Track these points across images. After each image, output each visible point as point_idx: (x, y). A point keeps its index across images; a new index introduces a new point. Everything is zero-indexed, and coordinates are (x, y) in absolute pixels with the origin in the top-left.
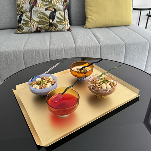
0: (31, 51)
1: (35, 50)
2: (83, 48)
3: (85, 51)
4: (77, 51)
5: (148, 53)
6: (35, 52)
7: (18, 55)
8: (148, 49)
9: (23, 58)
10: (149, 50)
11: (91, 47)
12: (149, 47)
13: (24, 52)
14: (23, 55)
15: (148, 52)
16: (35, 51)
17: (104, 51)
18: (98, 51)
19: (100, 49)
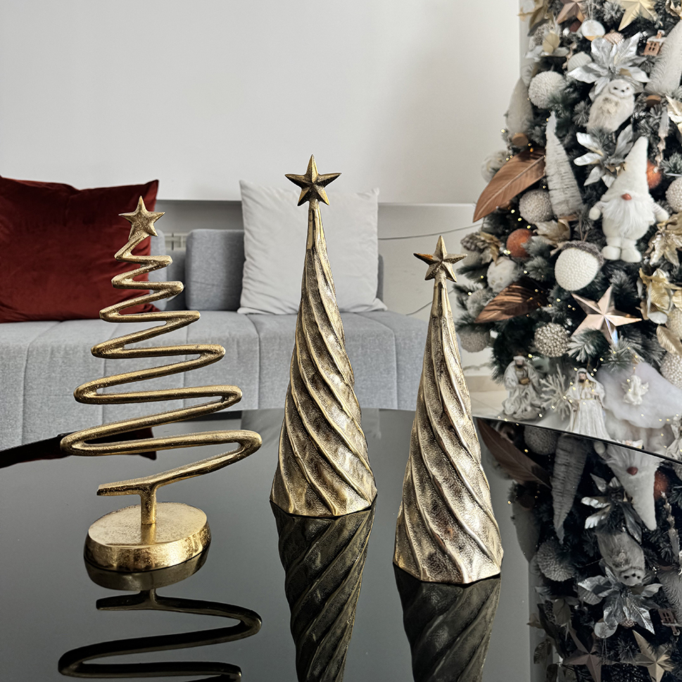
0: (53, 347)
1: (63, 346)
5: (397, 361)
6: (62, 353)
7: (10, 360)
8: (394, 349)
9: (23, 369)
10: (397, 354)
11: (233, 341)
12: (396, 345)
13: (32, 352)
14: (27, 360)
15: (395, 359)
16: (65, 349)
17: (269, 353)
18: (251, 351)
19: (258, 347)
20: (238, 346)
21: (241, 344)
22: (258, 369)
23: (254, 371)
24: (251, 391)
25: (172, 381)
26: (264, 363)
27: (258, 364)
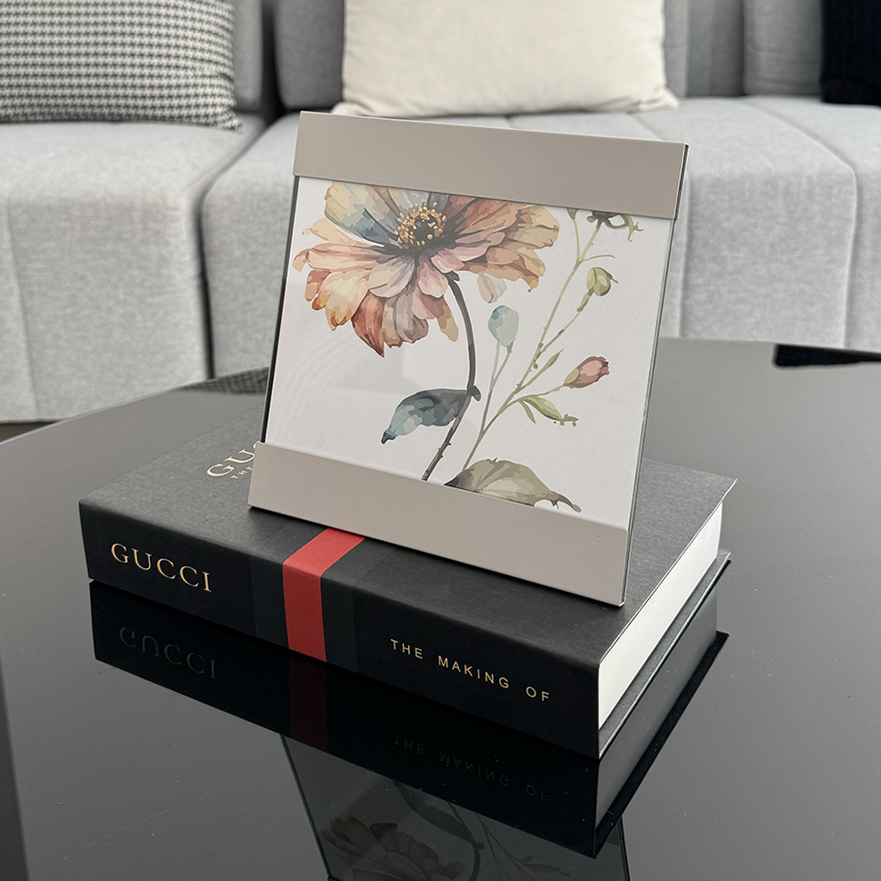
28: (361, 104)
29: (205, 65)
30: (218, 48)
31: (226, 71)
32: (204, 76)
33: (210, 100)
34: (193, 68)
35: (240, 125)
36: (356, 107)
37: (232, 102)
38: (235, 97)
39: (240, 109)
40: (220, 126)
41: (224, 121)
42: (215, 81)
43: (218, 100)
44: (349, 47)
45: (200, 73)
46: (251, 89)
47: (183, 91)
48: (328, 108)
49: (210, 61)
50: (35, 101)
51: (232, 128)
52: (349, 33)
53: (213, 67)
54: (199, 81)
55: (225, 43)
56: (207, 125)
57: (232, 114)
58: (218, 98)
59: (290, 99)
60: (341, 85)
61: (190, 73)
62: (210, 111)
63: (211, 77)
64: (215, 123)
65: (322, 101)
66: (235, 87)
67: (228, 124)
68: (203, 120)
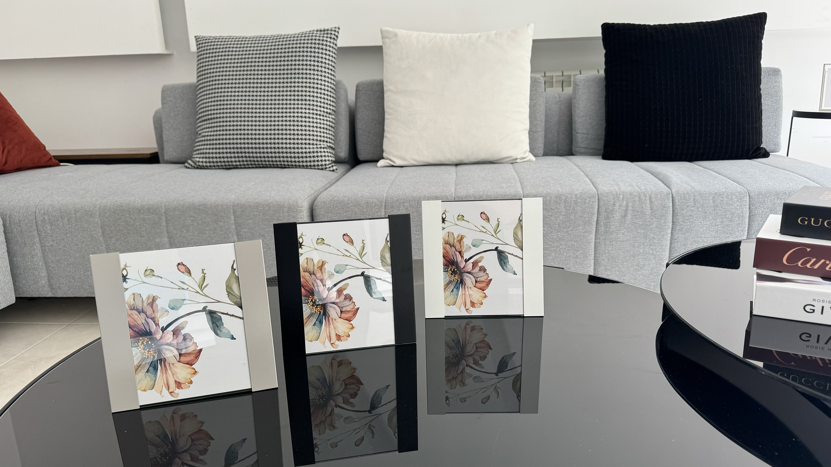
2: (621, 196)
3: (627, 206)
4: (601, 204)
11: (645, 196)
17: (683, 210)
18: (664, 207)
19: (671, 203)
20: (651, 202)
21: (653, 200)
22: (671, 224)
23: (667, 227)
24: (662, 246)
25: (585, 232)
26: (677, 219)
27: (671, 220)
28: (390, 160)
29: (322, 143)
30: (328, 135)
31: (331, 145)
32: (321, 148)
33: (323, 158)
34: (316, 144)
35: (336, 169)
36: (388, 161)
37: (333, 159)
38: (336, 156)
39: (338, 161)
40: (328, 169)
41: (329, 168)
42: (326, 150)
43: (327, 158)
44: (385, 134)
45: (319, 146)
46: (344, 152)
47: (312, 155)
48: (377, 161)
49: (324, 141)
50: (248, 159)
51: (333, 171)
52: (386, 128)
53: (325, 143)
54: (319, 150)
55: (331, 132)
56: (322, 169)
57: (333, 165)
58: (328, 157)
59: (361, 157)
60: (382, 151)
61: (315, 146)
62: (324, 163)
63: (323, 148)
64: (326, 168)
65: (375, 158)
66: (335, 153)
67: (331, 169)
68: (320, 167)
